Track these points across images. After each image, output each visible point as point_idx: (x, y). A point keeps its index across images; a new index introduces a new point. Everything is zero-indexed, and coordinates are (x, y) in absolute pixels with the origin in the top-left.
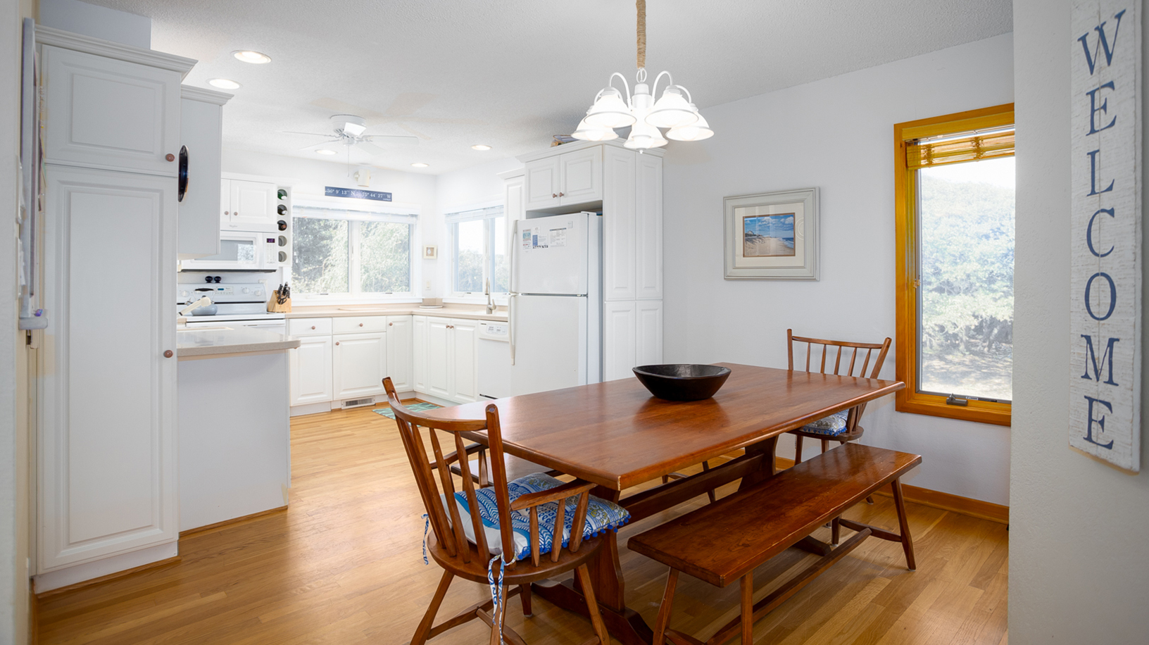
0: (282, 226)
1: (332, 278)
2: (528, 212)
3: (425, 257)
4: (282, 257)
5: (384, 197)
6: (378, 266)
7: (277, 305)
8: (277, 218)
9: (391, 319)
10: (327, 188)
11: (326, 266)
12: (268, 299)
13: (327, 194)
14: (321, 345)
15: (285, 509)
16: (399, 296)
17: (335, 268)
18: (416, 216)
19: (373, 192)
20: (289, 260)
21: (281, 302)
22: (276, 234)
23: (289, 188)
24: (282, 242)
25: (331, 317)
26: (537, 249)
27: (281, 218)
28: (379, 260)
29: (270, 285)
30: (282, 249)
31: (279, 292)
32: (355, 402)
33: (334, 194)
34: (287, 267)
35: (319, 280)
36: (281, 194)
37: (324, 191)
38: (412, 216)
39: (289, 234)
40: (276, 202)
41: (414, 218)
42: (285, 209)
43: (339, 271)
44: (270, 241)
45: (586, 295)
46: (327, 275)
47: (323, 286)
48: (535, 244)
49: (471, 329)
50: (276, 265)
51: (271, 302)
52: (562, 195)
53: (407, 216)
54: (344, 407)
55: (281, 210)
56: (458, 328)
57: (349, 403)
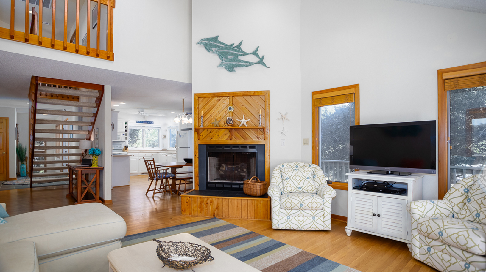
0: (126, 131)
1: (139, 143)
2: (181, 129)
3: (163, 138)
4: (126, 138)
5: (152, 123)
6: (153, 139)
7: (125, 150)
8: (125, 129)
9: (153, 154)
10: (137, 121)
11: (137, 140)
12: (123, 149)
13: (137, 123)
14: (136, 160)
15: (129, 185)
16: (156, 148)
17: (140, 140)
18: (160, 127)
19: (149, 122)
20: (128, 139)
21: (126, 149)
22: (125, 133)
23: (128, 122)
24: (126, 135)
25: (138, 153)
26: (181, 138)
27: (126, 129)
28: (153, 138)
29: (123, 145)
30: (126, 136)
31: (125, 147)
32: (144, 174)
33: (138, 123)
34: (127, 141)
35: (135, 144)
36: (126, 123)
37: (136, 122)
38: (159, 127)
39: (128, 133)
40: (125, 125)
41: (159, 128)
42: (127, 127)
43: (141, 141)
44: (124, 135)
45: (190, 148)
46: (137, 142)
47: (136, 145)
48: (181, 137)
49: (170, 156)
50: (125, 140)
51: (124, 149)
52: (186, 126)
53: (157, 127)
54: (141, 175)
55: (126, 127)
56: (168, 156)
57: (142, 174)
